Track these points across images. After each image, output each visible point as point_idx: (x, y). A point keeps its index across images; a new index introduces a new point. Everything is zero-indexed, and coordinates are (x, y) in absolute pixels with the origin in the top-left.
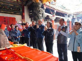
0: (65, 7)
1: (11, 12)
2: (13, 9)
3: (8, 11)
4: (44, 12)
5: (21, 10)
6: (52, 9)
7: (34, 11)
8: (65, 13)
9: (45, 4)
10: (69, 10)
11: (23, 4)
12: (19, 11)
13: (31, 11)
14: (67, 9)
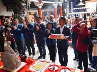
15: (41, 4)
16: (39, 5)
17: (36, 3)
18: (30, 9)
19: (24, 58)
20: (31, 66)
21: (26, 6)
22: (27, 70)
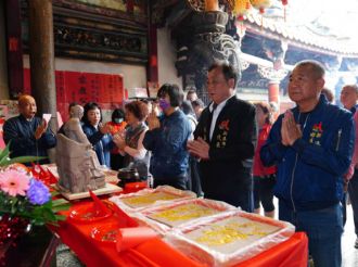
0: (326, 29)
1: (107, 56)
2: (113, 44)
3: (96, 52)
4: (238, 51)
5: (144, 47)
6: (270, 35)
7: (197, 47)
8: (326, 52)
9: (240, 17)
10: (348, 38)
11: (153, 22)
12: (137, 48)
13: (185, 48)
14: (335, 36)
15: (280, 71)
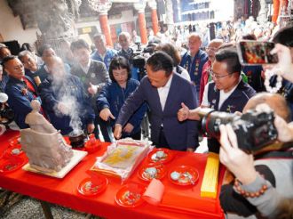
15: (106, 4)
16: (101, 7)
17: (93, 4)
18: (79, 20)
19: (78, 139)
20: (99, 158)
21: (70, 10)
22: (92, 169)
